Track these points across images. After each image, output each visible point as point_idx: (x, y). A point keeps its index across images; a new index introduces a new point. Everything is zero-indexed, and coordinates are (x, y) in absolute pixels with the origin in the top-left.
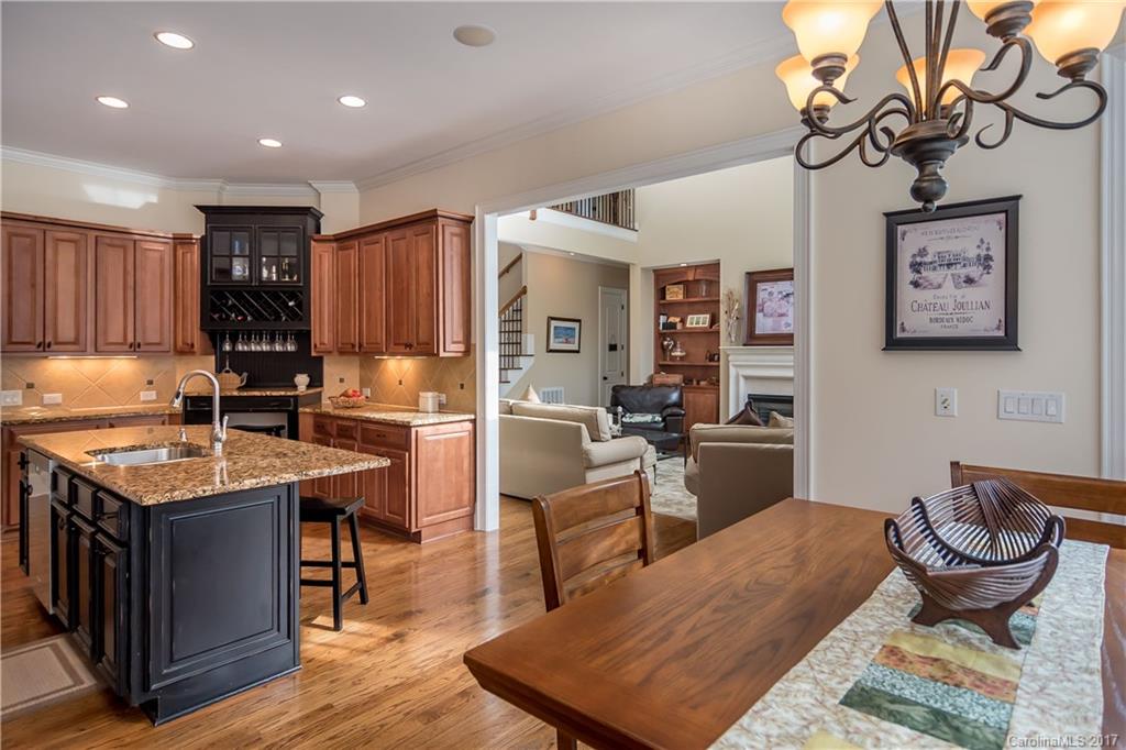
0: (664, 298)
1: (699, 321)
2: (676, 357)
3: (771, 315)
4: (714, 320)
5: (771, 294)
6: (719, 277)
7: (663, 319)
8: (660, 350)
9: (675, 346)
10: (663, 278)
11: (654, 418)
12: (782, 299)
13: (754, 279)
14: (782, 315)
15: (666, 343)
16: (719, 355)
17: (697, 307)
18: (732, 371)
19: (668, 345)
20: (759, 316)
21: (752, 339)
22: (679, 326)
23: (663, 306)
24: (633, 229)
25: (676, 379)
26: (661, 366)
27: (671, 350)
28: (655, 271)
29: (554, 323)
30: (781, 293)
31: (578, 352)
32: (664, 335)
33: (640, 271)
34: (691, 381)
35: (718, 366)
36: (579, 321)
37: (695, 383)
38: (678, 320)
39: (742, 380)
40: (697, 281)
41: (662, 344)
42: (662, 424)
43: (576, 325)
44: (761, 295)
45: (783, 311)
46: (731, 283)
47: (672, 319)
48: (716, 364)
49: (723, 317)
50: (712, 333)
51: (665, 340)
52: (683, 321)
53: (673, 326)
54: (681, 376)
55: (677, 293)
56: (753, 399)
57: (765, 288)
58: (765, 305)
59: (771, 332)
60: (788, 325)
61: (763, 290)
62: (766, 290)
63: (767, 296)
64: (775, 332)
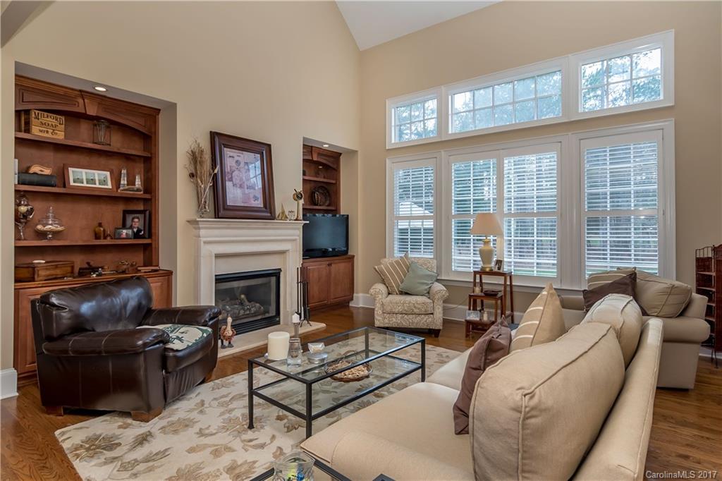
2: (45, 233)
3: (241, 186)
5: (238, 163)
13: (224, 143)
14: (250, 188)
18: (204, 249)
20: (229, 185)
21: (225, 210)
30: (247, 164)
39: (214, 259)
44: (229, 162)
45: (250, 184)
55: (54, 127)
56: (220, 279)
57: (232, 154)
58: (234, 174)
59: (242, 205)
60: (256, 198)
61: (230, 157)
62: (233, 157)
63: (234, 164)
64: (246, 205)
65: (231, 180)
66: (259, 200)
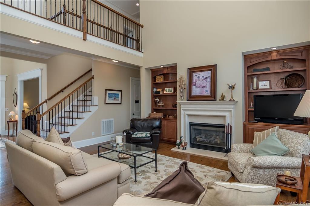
0: (155, 81)
1: (168, 90)
2: (160, 106)
3: (199, 87)
4: (175, 90)
5: (199, 77)
6: (176, 71)
7: (155, 90)
8: (154, 103)
9: (159, 101)
10: (154, 72)
11: (146, 134)
12: (204, 79)
13: (192, 71)
14: (204, 87)
15: (156, 100)
16: (177, 105)
17: (168, 85)
18: (182, 112)
19: (157, 101)
20: (194, 87)
21: (191, 98)
22: (161, 93)
23: (155, 85)
24: (141, 52)
25: (160, 115)
26: (154, 109)
27: (158, 103)
28: (151, 70)
29: (108, 92)
30: (203, 77)
31: (121, 104)
32: (155, 96)
33: (144, 69)
34: (166, 116)
35: (177, 110)
36: (121, 91)
37: (167, 117)
38: (161, 90)
39: (187, 116)
40: (168, 74)
41: (155, 101)
42: (150, 138)
43: (119, 93)
44: (195, 78)
45: (204, 85)
46: (182, 73)
47: (158, 90)
48: (176, 108)
49: (178, 88)
50: (174, 96)
51: (156, 98)
52: (163, 91)
53: (159, 92)
54: (162, 114)
55: (160, 79)
56: (191, 125)
57: (196, 75)
58: (196, 82)
59: (199, 95)
60: (207, 91)
61: (195, 76)
62: (197, 76)
63: (197, 78)
64: (201, 95)
65: (195, 85)
66: (208, 92)
